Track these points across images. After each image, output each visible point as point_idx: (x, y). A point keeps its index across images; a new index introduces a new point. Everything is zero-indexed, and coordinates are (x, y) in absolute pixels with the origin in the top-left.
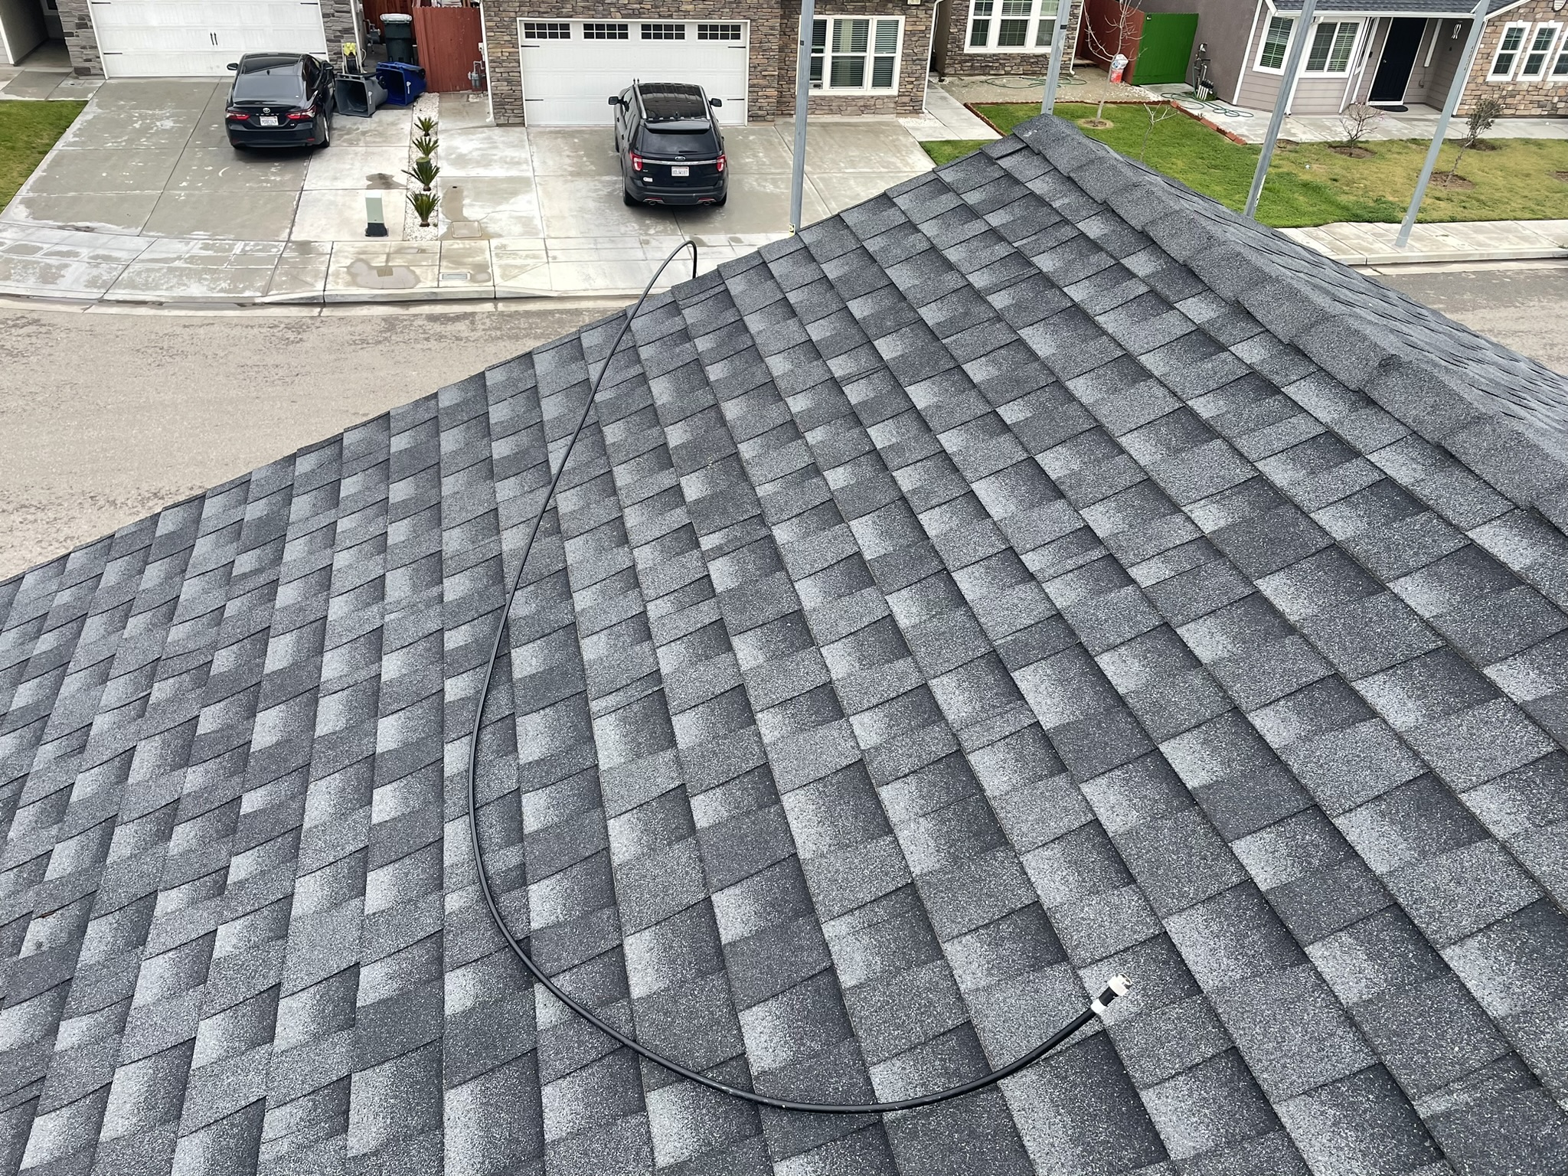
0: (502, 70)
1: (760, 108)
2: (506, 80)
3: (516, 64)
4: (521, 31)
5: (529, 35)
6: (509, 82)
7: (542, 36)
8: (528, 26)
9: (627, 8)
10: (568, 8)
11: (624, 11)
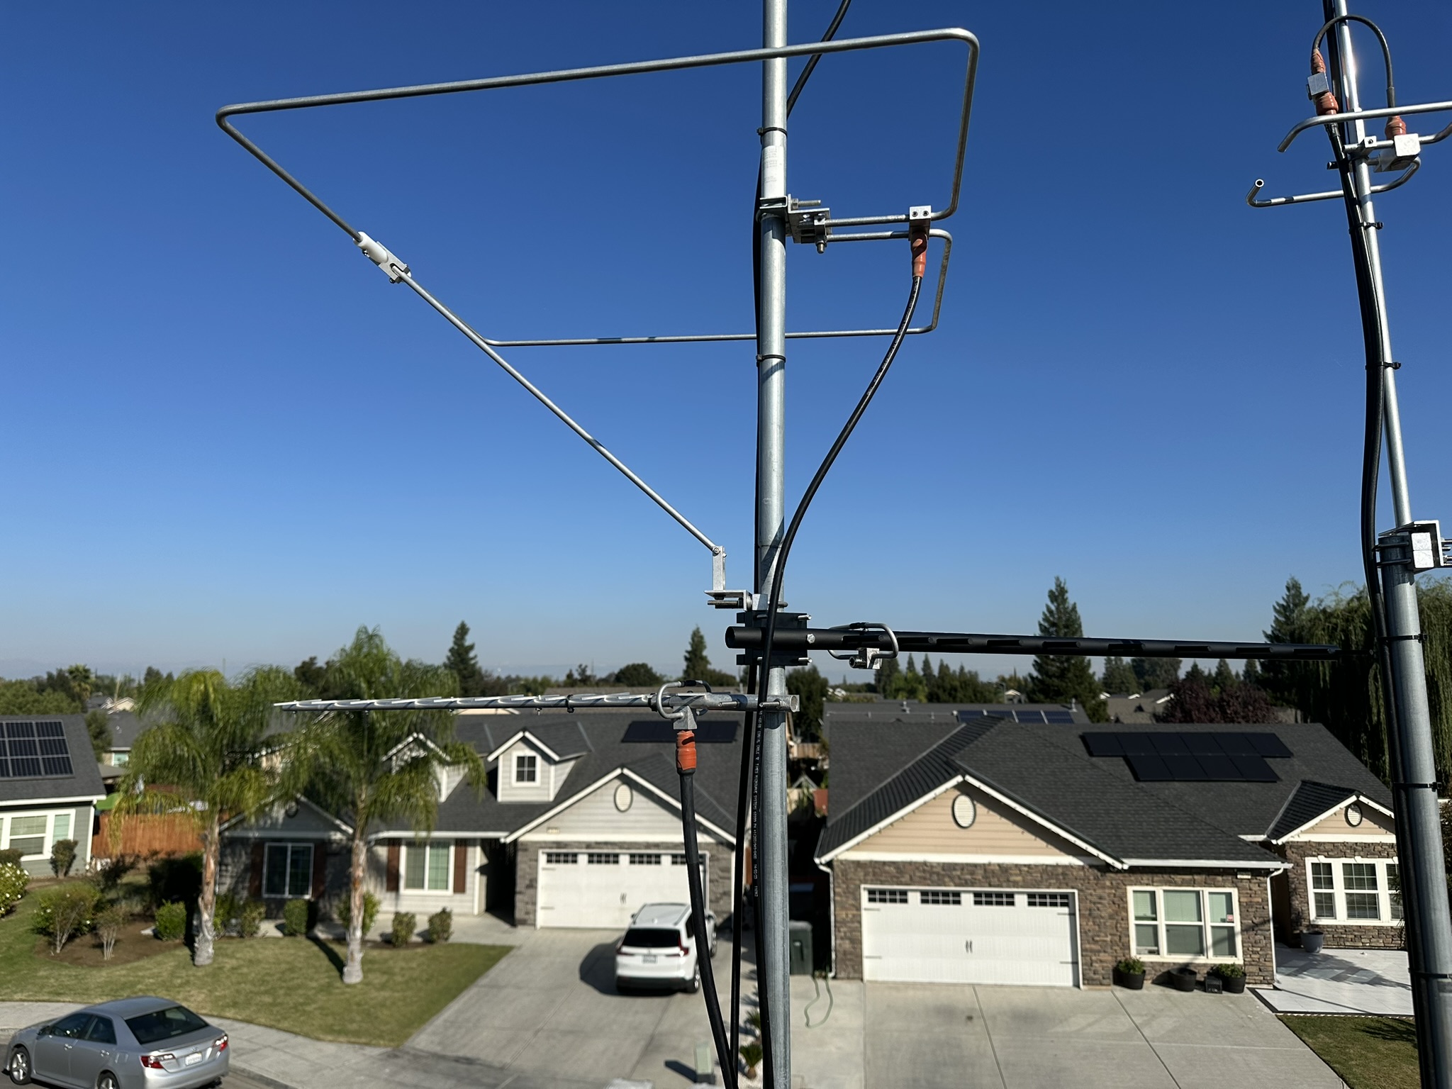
0: (846, 929)
1: (1095, 973)
2: (849, 938)
3: (859, 925)
4: (865, 896)
5: (871, 900)
6: (852, 941)
7: (883, 900)
8: (871, 892)
9: (960, 878)
10: (907, 878)
11: (957, 881)
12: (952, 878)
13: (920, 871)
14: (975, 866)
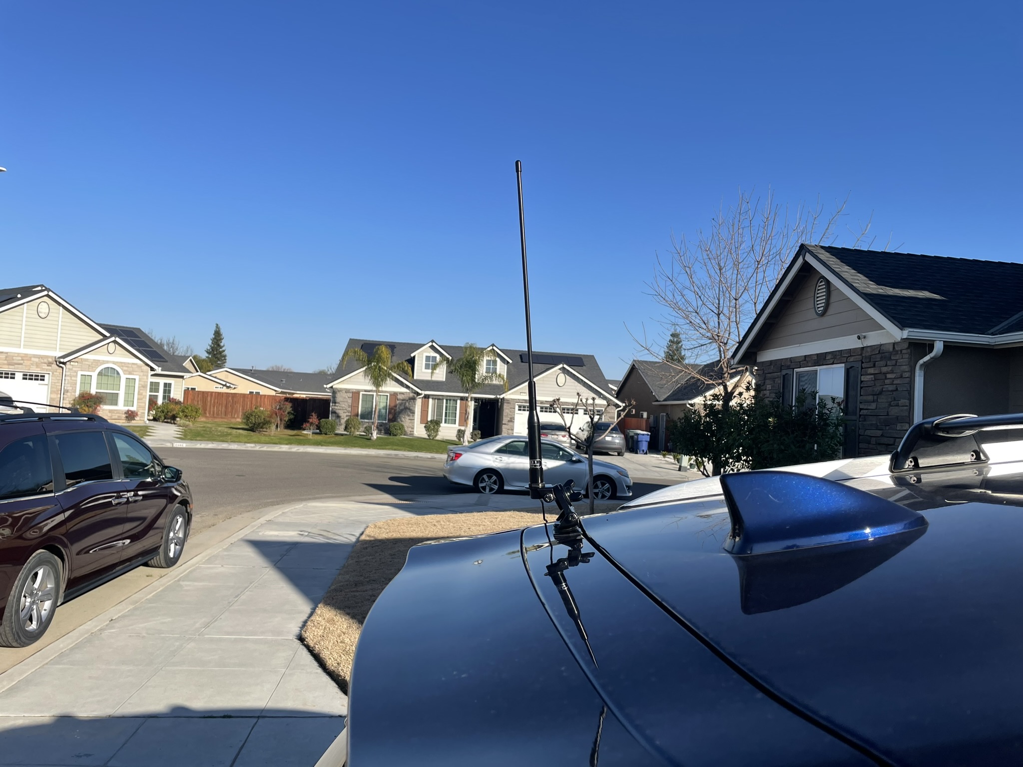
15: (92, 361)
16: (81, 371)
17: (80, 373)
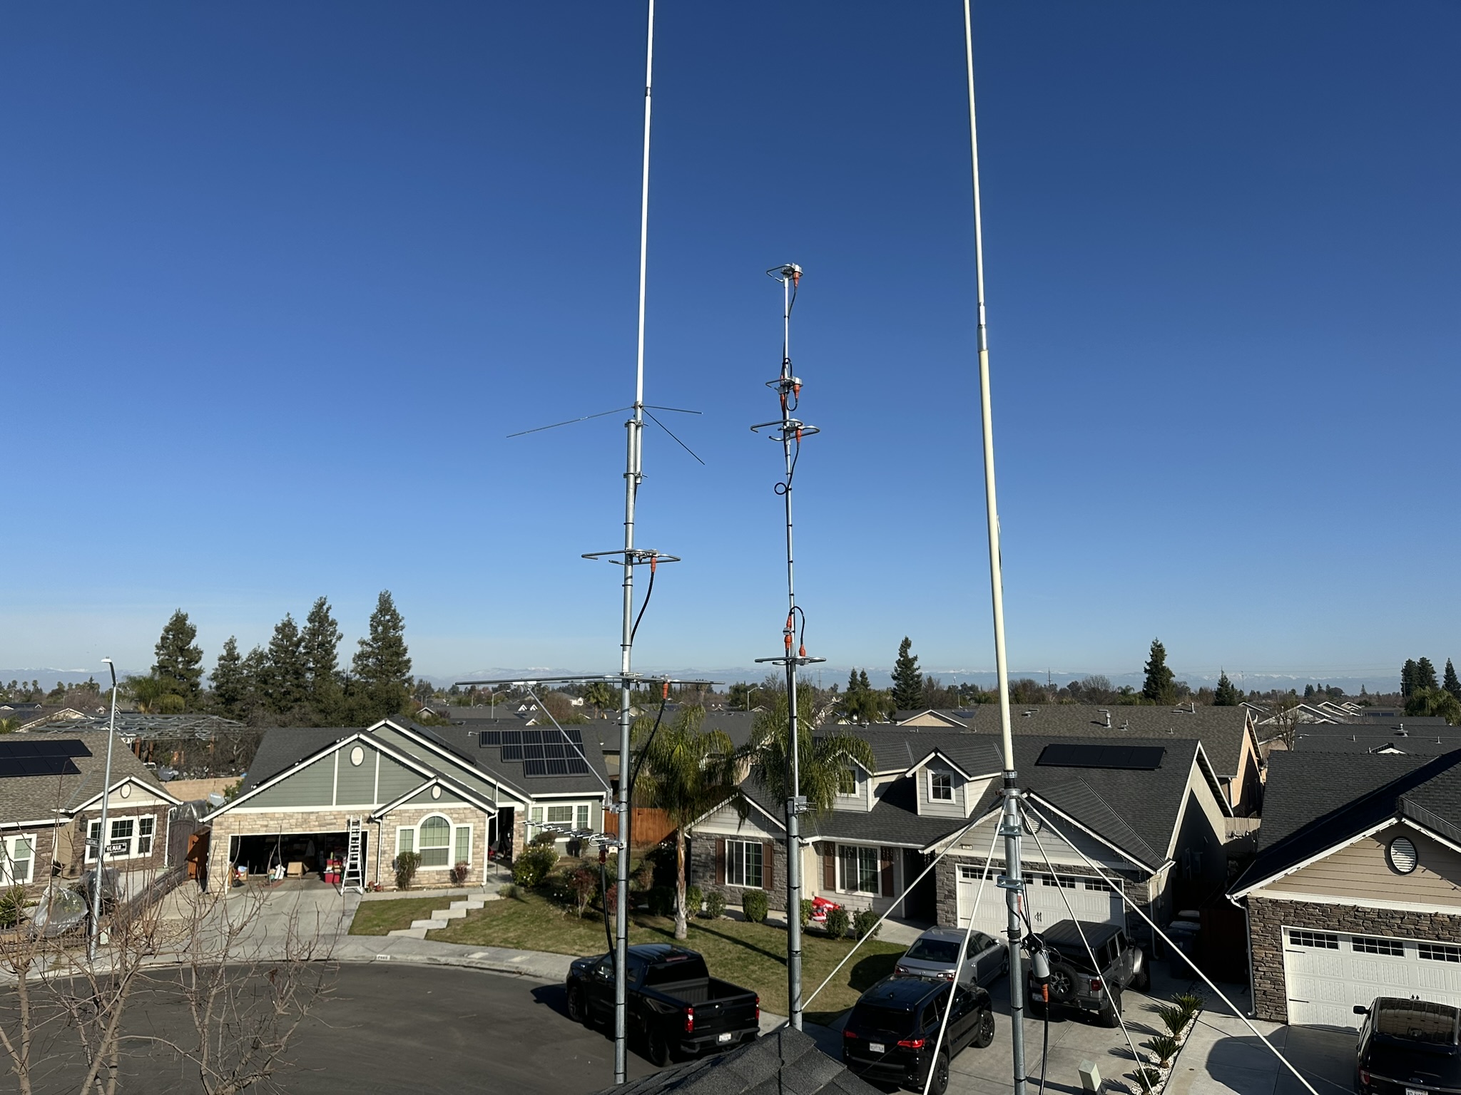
0: (1265, 969)
2: (1269, 979)
3: (1278, 966)
4: (1286, 939)
5: (1293, 942)
6: (1274, 982)
7: (1306, 943)
8: (1292, 934)
9: (1399, 927)
10: (1334, 923)
11: (1397, 930)
12: (1390, 927)
13: (1351, 917)
14: (1419, 915)
15: (414, 811)
16: (400, 825)
17: (399, 828)
